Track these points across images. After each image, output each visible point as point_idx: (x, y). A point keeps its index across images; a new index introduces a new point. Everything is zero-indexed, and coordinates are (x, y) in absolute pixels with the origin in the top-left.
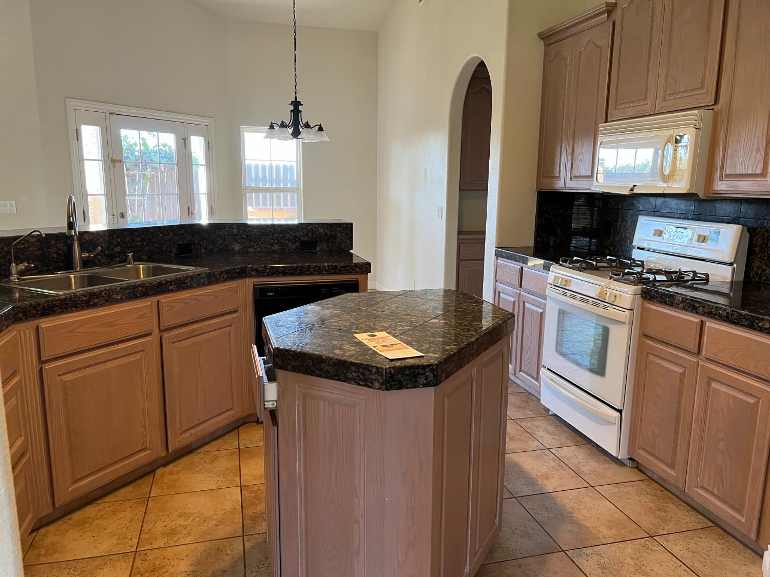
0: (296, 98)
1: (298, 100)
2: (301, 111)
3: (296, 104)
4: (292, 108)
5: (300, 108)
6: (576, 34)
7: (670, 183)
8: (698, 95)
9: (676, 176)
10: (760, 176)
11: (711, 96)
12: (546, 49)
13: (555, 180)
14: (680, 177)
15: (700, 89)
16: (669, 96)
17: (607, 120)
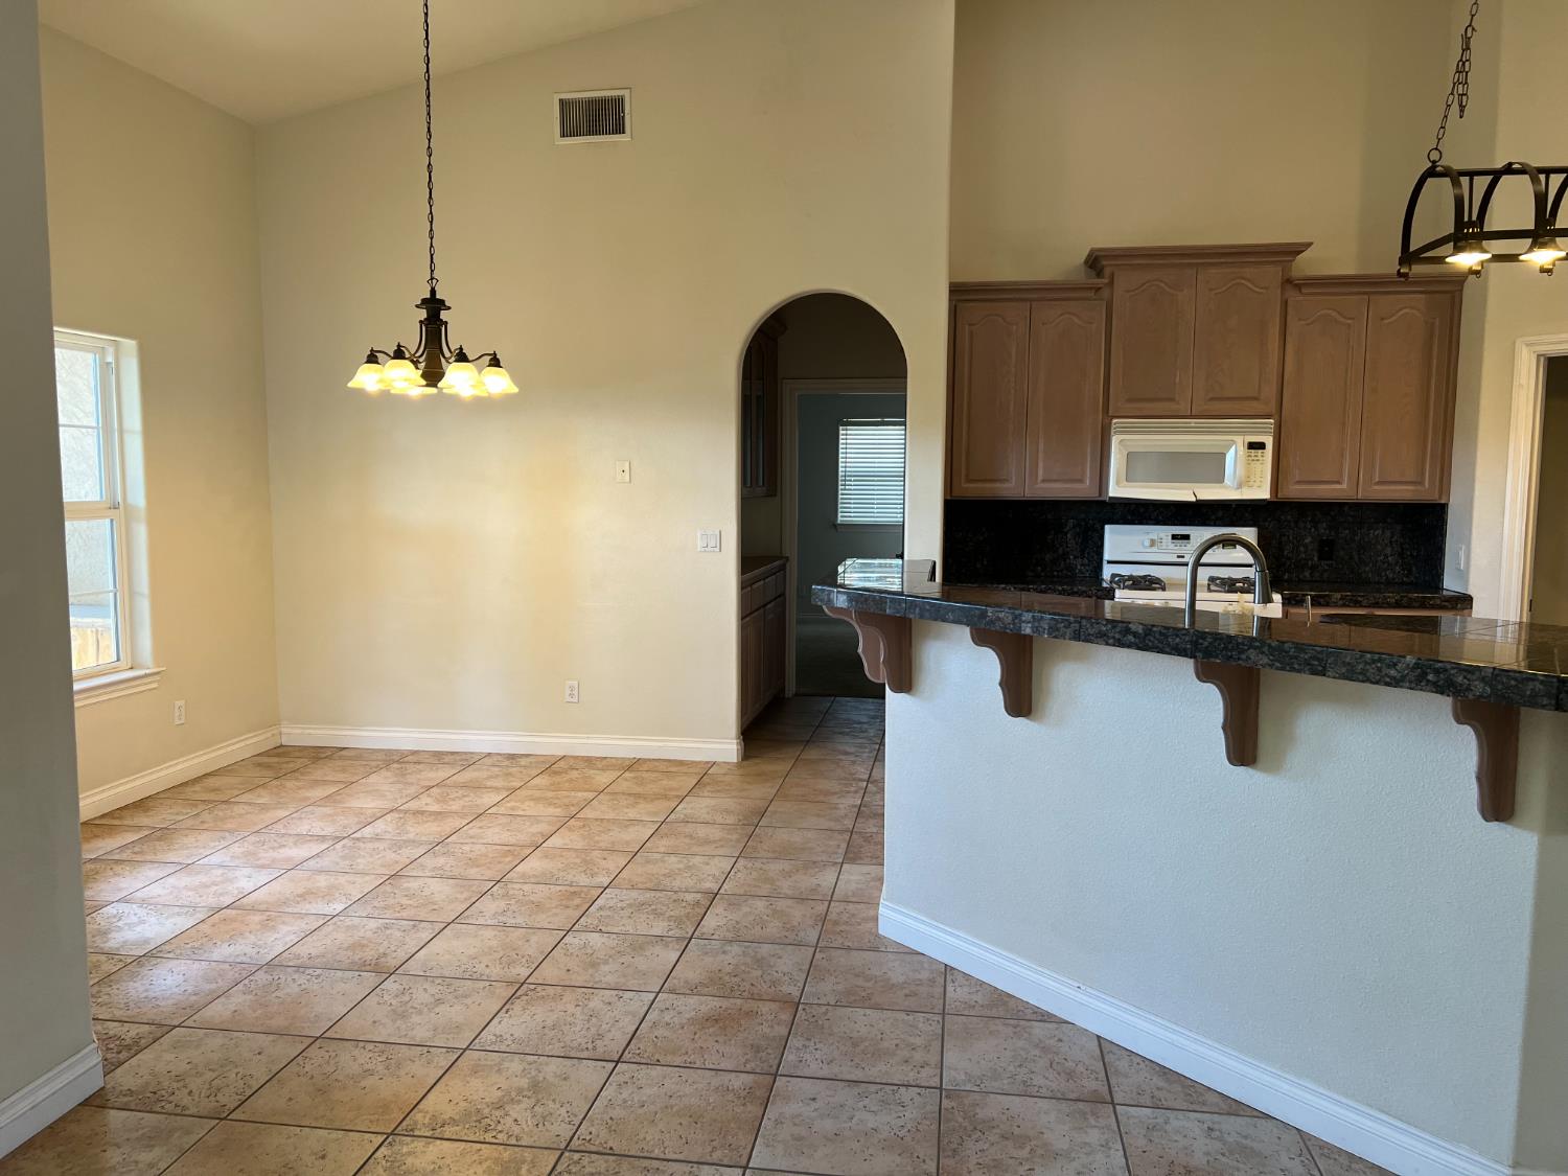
0: (433, 292)
1: (438, 297)
2: (446, 323)
3: (434, 306)
4: (423, 314)
5: (444, 315)
6: (1031, 300)
7: (1245, 490)
8: (1255, 404)
9: (1251, 483)
10: (1338, 483)
11: (1272, 407)
12: (955, 307)
13: (998, 485)
14: (1258, 483)
15: (1256, 399)
16: (1212, 399)
17: (1108, 416)
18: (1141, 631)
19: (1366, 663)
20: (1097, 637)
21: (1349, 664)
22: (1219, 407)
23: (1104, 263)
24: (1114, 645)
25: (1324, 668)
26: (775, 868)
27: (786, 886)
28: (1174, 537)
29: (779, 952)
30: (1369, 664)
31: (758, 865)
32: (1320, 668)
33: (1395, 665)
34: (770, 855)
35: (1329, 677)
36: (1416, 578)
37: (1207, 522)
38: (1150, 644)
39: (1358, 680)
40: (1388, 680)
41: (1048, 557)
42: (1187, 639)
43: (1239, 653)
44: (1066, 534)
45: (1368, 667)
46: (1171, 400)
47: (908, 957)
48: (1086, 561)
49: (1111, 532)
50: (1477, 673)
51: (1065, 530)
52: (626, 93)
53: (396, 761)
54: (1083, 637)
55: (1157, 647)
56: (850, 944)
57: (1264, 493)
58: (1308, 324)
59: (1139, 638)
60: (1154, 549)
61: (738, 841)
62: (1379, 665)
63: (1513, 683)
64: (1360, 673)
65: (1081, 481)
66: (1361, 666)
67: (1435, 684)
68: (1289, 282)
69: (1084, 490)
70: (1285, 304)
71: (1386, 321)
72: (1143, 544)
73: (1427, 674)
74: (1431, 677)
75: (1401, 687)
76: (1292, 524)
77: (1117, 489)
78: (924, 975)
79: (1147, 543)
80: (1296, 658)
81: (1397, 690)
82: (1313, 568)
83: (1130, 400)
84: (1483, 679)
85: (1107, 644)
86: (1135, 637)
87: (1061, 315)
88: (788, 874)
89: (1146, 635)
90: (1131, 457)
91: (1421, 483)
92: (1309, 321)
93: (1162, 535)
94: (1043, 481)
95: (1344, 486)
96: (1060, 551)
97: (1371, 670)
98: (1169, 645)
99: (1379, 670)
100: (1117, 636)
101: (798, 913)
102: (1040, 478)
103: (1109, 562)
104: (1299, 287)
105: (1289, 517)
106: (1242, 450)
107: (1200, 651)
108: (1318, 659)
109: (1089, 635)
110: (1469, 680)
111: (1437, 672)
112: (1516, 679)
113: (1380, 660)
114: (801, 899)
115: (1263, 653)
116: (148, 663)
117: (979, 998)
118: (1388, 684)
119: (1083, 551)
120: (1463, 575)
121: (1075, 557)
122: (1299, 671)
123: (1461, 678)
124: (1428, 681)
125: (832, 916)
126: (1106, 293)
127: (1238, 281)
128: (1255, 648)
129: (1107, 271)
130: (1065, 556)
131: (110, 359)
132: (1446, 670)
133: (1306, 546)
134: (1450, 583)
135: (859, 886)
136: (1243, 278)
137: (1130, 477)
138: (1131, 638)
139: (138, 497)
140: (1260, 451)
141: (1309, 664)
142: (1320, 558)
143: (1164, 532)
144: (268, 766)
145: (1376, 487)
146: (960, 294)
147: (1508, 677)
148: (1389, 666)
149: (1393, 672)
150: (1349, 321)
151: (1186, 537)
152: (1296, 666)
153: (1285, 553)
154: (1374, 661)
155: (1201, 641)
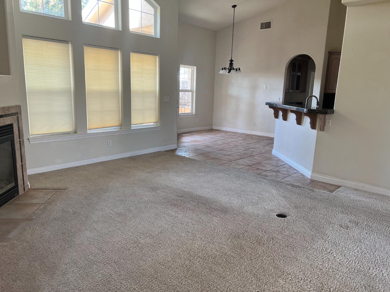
0: (232, 59)
3: (231, 61)
4: (230, 62)
5: (233, 62)
12: (330, 56)
52: (271, 21)
53: (226, 132)
116: (194, 113)
131: (193, 69)
139: (195, 89)
144: (209, 131)
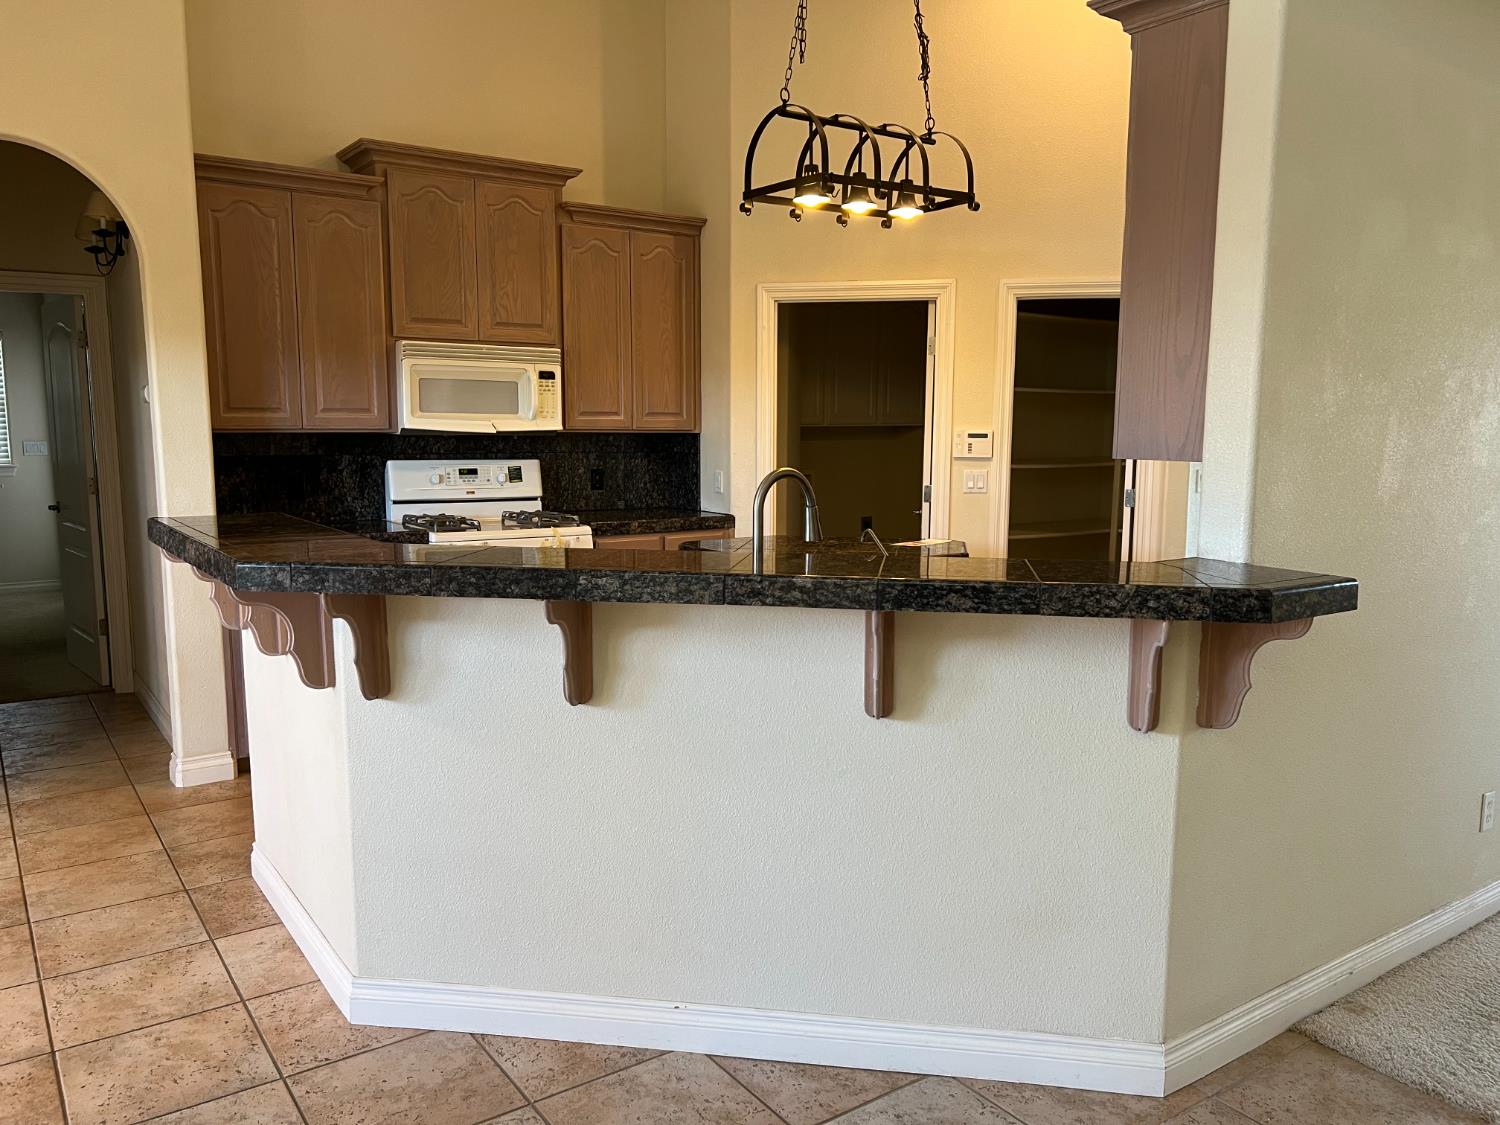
6: (291, 190)
7: (539, 421)
8: (538, 331)
9: (545, 413)
10: (616, 414)
11: (555, 336)
13: (268, 415)
14: (550, 414)
15: (540, 326)
16: (498, 324)
17: (392, 335)
18: (809, 585)
19: (1084, 596)
20: (749, 597)
21: (1065, 598)
22: (509, 334)
23: (375, 158)
24: (773, 605)
25: (1038, 606)
26: (117, 977)
27: (156, 999)
28: (462, 472)
29: (235, 1108)
30: (1088, 597)
31: (83, 983)
32: (1034, 607)
33: (1115, 595)
34: (91, 963)
35: (1044, 614)
36: (668, 502)
37: (490, 455)
38: (823, 598)
39: (1076, 615)
40: (1108, 611)
41: (322, 499)
42: (870, 588)
43: (937, 599)
44: (341, 471)
45: (1086, 600)
46: (459, 322)
47: (417, 1042)
48: (366, 502)
49: (395, 468)
50: (1196, 596)
51: (340, 468)
54: (729, 599)
55: (831, 602)
56: (326, 1055)
57: (555, 424)
58: (581, 253)
59: (807, 593)
60: (443, 486)
61: (17, 955)
62: (1098, 597)
63: (1231, 600)
64: (1078, 607)
65: (368, 410)
66: (1078, 600)
67: (1156, 610)
68: (563, 208)
69: (369, 421)
70: (560, 229)
71: (645, 258)
72: (431, 482)
73: (1147, 601)
74: (1151, 604)
75: (1122, 616)
76: (567, 455)
77: (410, 419)
78: (461, 1060)
79: (436, 479)
80: (1005, 598)
81: (1117, 620)
82: (587, 498)
83: (416, 320)
84: (1203, 601)
85: (764, 604)
86: (801, 592)
87: (329, 213)
88: (146, 983)
89: (815, 589)
90: (424, 385)
91: (680, 414)
92: (583, 249)
93: (449, 470)
94: (324, 410)
95: (622, 418)
96: (337, 492)
97: (1090, 603)
98: (848, 598)
99: (1098, 601)
100: (777, 593)
101: (214, 1037)
102: (321, 407)
103: (395, 502)
104: (570, 214)
105: (563, 449)
106: (534, 377)
107: (888, 601)
108: (1031, 597)
109: (738, 595)
110: (1189, 602)
111: (1158, 598)
112: (1232, 597)
113: (1098, 592)
114: (196, 1015)
115: (965, 596)
117: (546, 1063)
118: (1107, 616)
119: (362, 492)
120: (725, 497)
121: (354, 499)
122: (1009, 612)
123: (1181, 602)
124: (1149, 608)
125: (265, 1024)
126: (379, 193)
127: (517, 199)
128: (956, 592)
129: (378, 168)
130: (341, 499)
132: (1166, 595)
133: (580, 477)
134: (708, 505)
135: (265, 965)
136: (518, 197)
137: (423, 406)
138: (797, 594)
140: (551, 381)
141: (1021, 603)
142: (592, 489)
143: (452, 466)
145: (645, 419)
146: (207, 169)
147: (1225, 596)
148: (1108, 597)
149: (1113, 603)
150: (616, 254)
151: (474, 472)
152: (1006, 607)
153: (563, 483)
154: (1092, 594)
155: (889, 590)
